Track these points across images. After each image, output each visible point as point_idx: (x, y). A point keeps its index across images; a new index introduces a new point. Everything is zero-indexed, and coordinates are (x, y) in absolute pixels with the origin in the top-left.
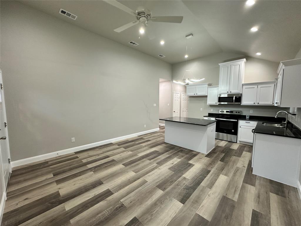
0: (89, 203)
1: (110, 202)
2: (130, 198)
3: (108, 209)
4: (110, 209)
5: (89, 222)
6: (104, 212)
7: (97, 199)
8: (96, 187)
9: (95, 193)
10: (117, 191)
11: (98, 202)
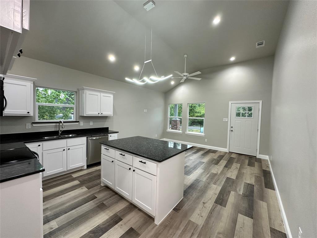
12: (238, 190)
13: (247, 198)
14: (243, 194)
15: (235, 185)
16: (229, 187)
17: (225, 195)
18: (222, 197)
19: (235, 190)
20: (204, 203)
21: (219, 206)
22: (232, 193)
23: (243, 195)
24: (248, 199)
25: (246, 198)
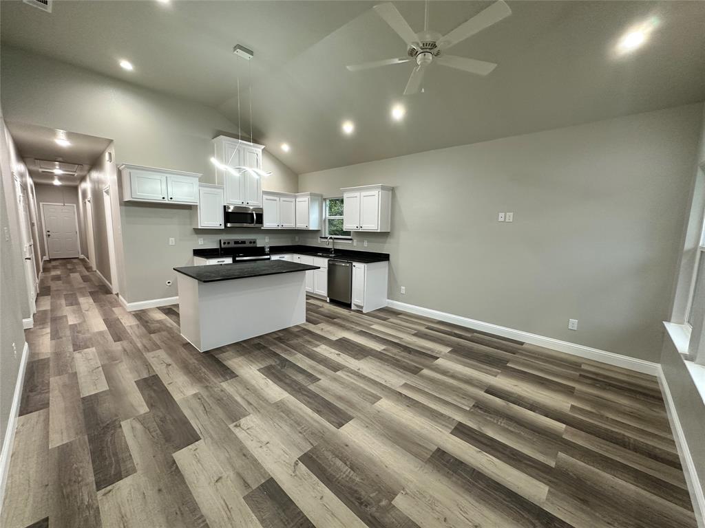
0: (504, 454)
1: (480, 422)
2: (455, 400)
3: (495, 422)
4: (492, 420)
5: (531, 438)
6: (502, 425)
7: (487, 445)
8: (456, 459)
9: (475, 453)
10: (450, 418)
11: (492, 439)
12: (138, 426)
13: (105, 425)
14: (121, 426)
15: (154, 434)
16: (160, 414)
17: (153, 394)
18: (155, 388)
19: (142, 420)
20: (170, 365)
21: (146, 376)
22: (143, 409)
23: (117, 423)
24: (102, 423)
25: (108, 422)
